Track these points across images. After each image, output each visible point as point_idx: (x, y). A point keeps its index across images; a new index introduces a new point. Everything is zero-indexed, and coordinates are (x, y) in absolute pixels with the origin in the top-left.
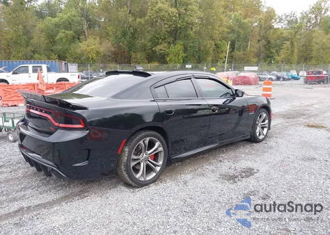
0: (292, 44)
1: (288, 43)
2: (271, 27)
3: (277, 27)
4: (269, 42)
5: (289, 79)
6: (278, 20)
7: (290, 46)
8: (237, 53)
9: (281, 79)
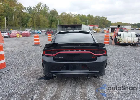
0: (33, 19)
1: (31, 19)
2: (22, 12)
3: (25, 12)
4: (22, 18)
5: (38, 34)
6: (24, 9)
7: (32, 20)
8: (10, 22)
9: (35, 34)
